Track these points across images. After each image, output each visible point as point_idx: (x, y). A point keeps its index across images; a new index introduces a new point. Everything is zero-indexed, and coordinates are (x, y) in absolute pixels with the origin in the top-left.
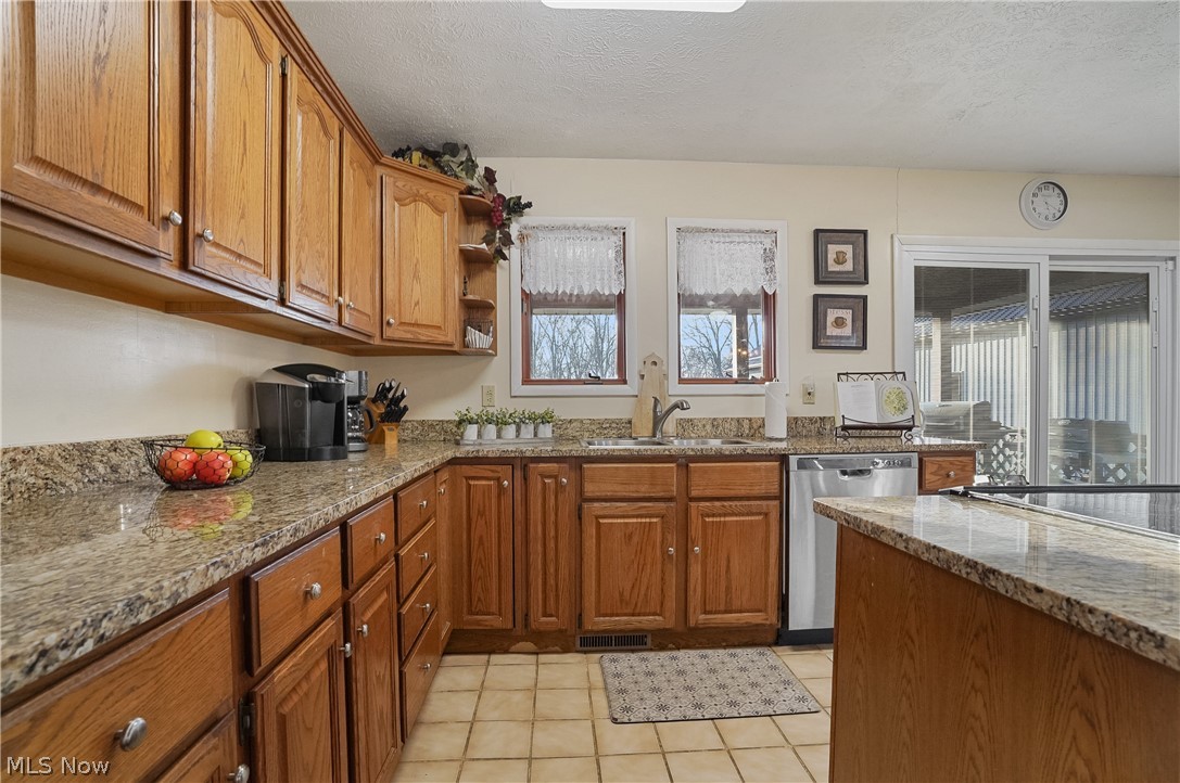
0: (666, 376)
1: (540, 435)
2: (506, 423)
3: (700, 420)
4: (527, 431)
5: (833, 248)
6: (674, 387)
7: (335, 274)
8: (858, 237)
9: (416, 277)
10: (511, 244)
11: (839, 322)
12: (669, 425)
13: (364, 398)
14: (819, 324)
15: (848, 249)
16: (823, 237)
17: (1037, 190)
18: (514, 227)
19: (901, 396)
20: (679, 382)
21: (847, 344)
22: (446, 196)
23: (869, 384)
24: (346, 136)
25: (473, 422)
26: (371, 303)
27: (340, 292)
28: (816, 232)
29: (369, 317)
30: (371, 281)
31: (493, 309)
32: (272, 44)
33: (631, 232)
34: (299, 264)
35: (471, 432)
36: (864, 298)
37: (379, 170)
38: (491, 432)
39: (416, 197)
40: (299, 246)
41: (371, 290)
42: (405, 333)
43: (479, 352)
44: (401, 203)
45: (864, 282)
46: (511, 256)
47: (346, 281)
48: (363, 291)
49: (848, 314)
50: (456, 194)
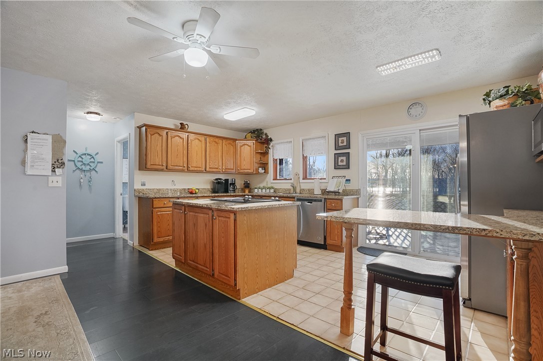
0: (299, 178)
3: (306, 189)
4: (264, 190)
5: (340, 139)
6: (301, 181)
7: (220, 164)
8: (348, 135)
9: (244, 160)
10: (270, 148)
11: (342, 161)
12: (298, 191)
13: (234, 184)
14: (336, 162)
15: (345, 139)
16: (337, 136)
17: (411, 107)
18: (271, 144)
19: (340, 183)
20: (303, 179)
21: (344, 167)
22: (251, 143)
23: (335, 180)
24: (224, 141)
25: (256, 188)
26: (234, 167)
27: (222, 166)
28: (335, 135)
29: (233, 169)
30: (234, 162)
31: (267, 164)
32: (202, 138)
33: (293, 142)
34: (209, 165)
35: (256, 190)
36: (349, 153)
37: (237, 141)
38: (260, 190)
39: (244, 145)
40: (210, 162)
41: (234, 164)
42: (242, 171)
43: (262, 174)
44: (241, 146)
45: (349, 148)
46: (271, 151)
47: (224, 164)
48: (230, 165)
49: (344, 158)
50: (254, 141)
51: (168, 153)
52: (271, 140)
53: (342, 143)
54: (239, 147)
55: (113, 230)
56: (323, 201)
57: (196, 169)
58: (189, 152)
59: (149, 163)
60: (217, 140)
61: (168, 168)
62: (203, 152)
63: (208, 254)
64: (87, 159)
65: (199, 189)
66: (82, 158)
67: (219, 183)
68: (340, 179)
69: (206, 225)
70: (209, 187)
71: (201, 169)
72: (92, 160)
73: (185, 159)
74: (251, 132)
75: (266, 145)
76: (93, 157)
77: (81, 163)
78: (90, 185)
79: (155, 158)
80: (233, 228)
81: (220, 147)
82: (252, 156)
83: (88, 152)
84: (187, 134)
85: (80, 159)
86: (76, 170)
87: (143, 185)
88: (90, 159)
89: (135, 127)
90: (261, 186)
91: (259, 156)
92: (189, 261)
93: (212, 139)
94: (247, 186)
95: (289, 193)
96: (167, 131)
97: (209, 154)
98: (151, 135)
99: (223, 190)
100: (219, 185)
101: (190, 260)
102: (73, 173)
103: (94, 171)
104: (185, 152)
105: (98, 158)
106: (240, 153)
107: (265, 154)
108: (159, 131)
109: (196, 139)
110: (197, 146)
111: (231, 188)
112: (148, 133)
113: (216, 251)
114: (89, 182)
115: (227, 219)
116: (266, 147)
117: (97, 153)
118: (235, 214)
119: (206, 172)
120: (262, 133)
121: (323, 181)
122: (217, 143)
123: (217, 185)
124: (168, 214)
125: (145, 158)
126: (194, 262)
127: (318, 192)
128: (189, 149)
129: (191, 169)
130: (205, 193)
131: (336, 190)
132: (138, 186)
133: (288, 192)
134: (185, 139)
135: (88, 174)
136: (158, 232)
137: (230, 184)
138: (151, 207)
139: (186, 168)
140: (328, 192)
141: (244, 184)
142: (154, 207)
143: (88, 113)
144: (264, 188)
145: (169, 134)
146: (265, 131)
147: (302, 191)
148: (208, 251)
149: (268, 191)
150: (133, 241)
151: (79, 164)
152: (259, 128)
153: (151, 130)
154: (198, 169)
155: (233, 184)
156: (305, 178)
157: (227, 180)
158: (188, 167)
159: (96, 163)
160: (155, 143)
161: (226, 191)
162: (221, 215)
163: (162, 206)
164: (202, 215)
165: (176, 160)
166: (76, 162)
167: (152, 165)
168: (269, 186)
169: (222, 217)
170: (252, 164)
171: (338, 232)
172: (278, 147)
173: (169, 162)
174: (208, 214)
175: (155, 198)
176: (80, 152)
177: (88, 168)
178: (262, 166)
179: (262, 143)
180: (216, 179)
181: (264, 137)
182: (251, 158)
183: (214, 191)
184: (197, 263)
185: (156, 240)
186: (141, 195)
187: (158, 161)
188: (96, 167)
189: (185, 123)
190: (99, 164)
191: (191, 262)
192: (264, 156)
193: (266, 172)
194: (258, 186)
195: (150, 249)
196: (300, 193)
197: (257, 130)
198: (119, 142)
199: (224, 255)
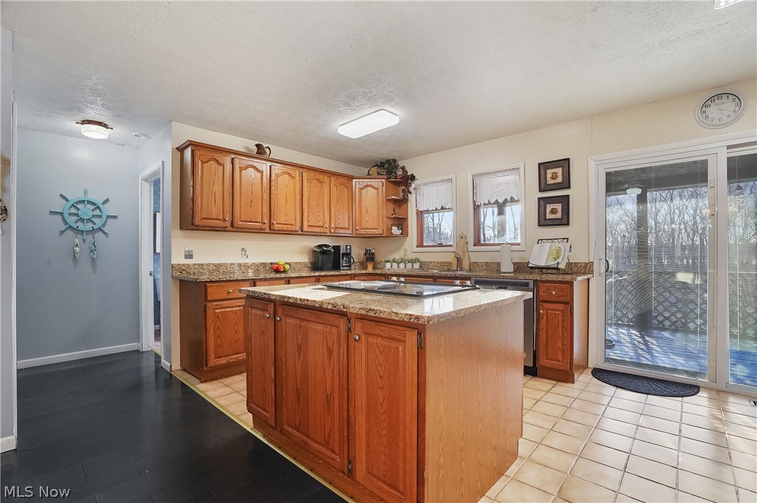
0: (467, 243)
1: (407, 267)
2: (401, 262)
3: (481, 263)
4: (402, 265)
5: (549, 172)
6: (471, 247)
7: (327, 219)
8: (565, 163)
9: (367, 212)
10: (410, 193)
11: (553, 211)
12: (466, 265)
13: (350, 254)
14: (542, 214)
15: (559, 171)
16: (543, 167)
17: (709, 102)
18: (413, 185)
19: (558, 251)
20: (474, 245)
21: (558, 222)
22: (379, 183)
23: (547, 245)
24: (333, 179)
25: (388, 262)
26: (349, 224)
27: (330, 223)
28: (540, 164)
29: (347, 229)
30: (349, 217)
31: (405, 219)
32: (296, 173)
33: (454, 180)
34: (309, 221)
35: (388, 265)
36: (568, 196)
37: (354, 181)
38: (395, 265)
39: (367, 186)
40: (308, 216)
41: (349, 219)
42: (363, 232)
43: (397, 236)
44: (361, 189)
45: (569, 187)
46: (412, 198)
47: (333, 220)
48: (343, 221)
49: (559, 207)
50: (384, 181)
51: (235, 199)
52: (413, 178)
53: (553, 178)
54: (357, 190)
55: (137, 336)
56: (531, 285)
57: (285, 227)
58: (272, 196)
59: (199, 216)
60: (321, 177)
61: (235, 225)
62: (298, 197)
63: (337, 421)
64: (86, 211)
65: (290, 264)
66: (78, 209)
67: (324, 253)
68: (556, 244)
69: (330, 352)
70: (305, 259)
71: (293, 228)
72: (97, 212)
73: (266, 210)
74: (377, 165)
75: (404, 188)
76: (98, 208)
77: (76, 218)
78: (93, 258)
79: (211, 205)
80: (415, 369)
81: (326, 190)
82: (381, 205)
83: (90, 197)
84: (269, 164)
85: (73, 210)
86: (65, 231)
87: (189, 256)
88: (93, 210)
89: (172, 149)
90: (398, 256)
91: (391, 206)
92: (286, 427)
93: (312, 174)
94: (370, 257)
95: (449, 270)
96: (233, 156)
97: (308, 202)
98: (203, 163)
99: (330, 265)
100: (325, 256)
101: (289, 425)
102: (60, 235)
103: (100, 233)
104: (266, 196)
105: (108, 210)
106: (360, 201)
107: (402, 202)
108: (217, 156)
109: (284, 173)
110: (286, 185)
111: (343, 262)
112: (196, 158)
113: (361, 419)
114: (92, 251)
115: (394, 344)
116: (403, 191)
117: (107, 201)
118: (419, 334)
119: (302, 233)
120: (397, 167)
121: (515, 248)
122: (321, 183)
123: (320, 257)
124: (235, 312)
125: (191, 205)
126: (299, 431)
127: (507, 268)
128: (272, 192)
129: (277, 227)
130: (299, 270)
131: (552, 263)
132: (178, 259)
133: (446, 268)
134: (264, 173)
135: (89, 238)
136: (217, 346)
137: (343, 254)
138: (203, 299)
139: (266, 226)
140: (531, 268)
141: (365, 254)
142: (209, 298)
143: (84, 122)
144: (403, 261)
145: (237, 162)
146: (401, 164)
147: (473, 266)
148: (336, 413)
149: (409, 266)
150: (169, 360)
151: (71, 220)
152: (391, 157)
153: (202, 152)
154: (289, 227)
155: (348, 255)
156: (477, 243)
157: (337, 248)
158: (271, 224)
159: (104, 217)
160: (212, 179)
161: (336, 266)
162: (377, 332)
163: (224, 296)
164: (319, 327)
165: (250, 211)
166: (66, 215)
167: (203, 218)
168: (411, 256)
169: (379, 336)
170: (381, 220)
171: (563, 345)
172: (425, 190)
173: (237, 213)
174: (338, 327)
175: (211, 282)
176: (73, 198)
177: (89, 226)
178: (396, 222)
179: (397, 184)
180: (320, 246)
181: (400, 172)
182: (378, 209)
183: (315, 266)
184: (308, 436)
185: (213, 362)
186: (184, 276)
187: (215, 211)
188: (104, 225)
189: (265, 145)
190: (110, 220)
191: (290, 430)
192: (400, 207)
193: (405, 233)
194: (391, 258)
195: (202, 380)
196: (470, 270)
197: (388, 161)
198: (146, 180)
199: (385, 432)
